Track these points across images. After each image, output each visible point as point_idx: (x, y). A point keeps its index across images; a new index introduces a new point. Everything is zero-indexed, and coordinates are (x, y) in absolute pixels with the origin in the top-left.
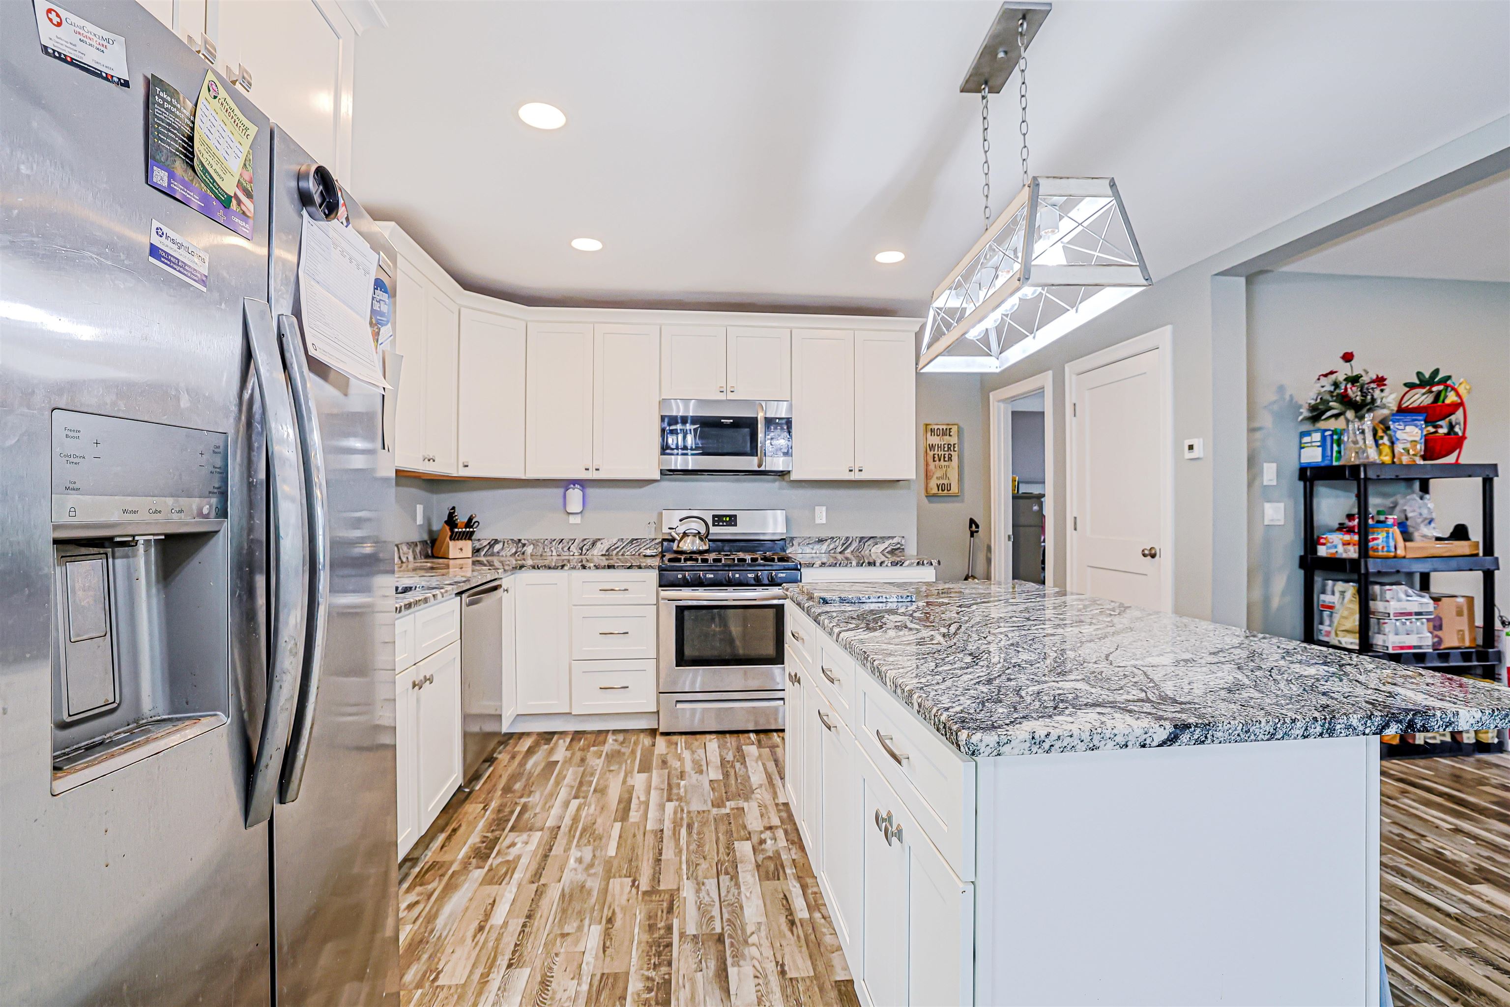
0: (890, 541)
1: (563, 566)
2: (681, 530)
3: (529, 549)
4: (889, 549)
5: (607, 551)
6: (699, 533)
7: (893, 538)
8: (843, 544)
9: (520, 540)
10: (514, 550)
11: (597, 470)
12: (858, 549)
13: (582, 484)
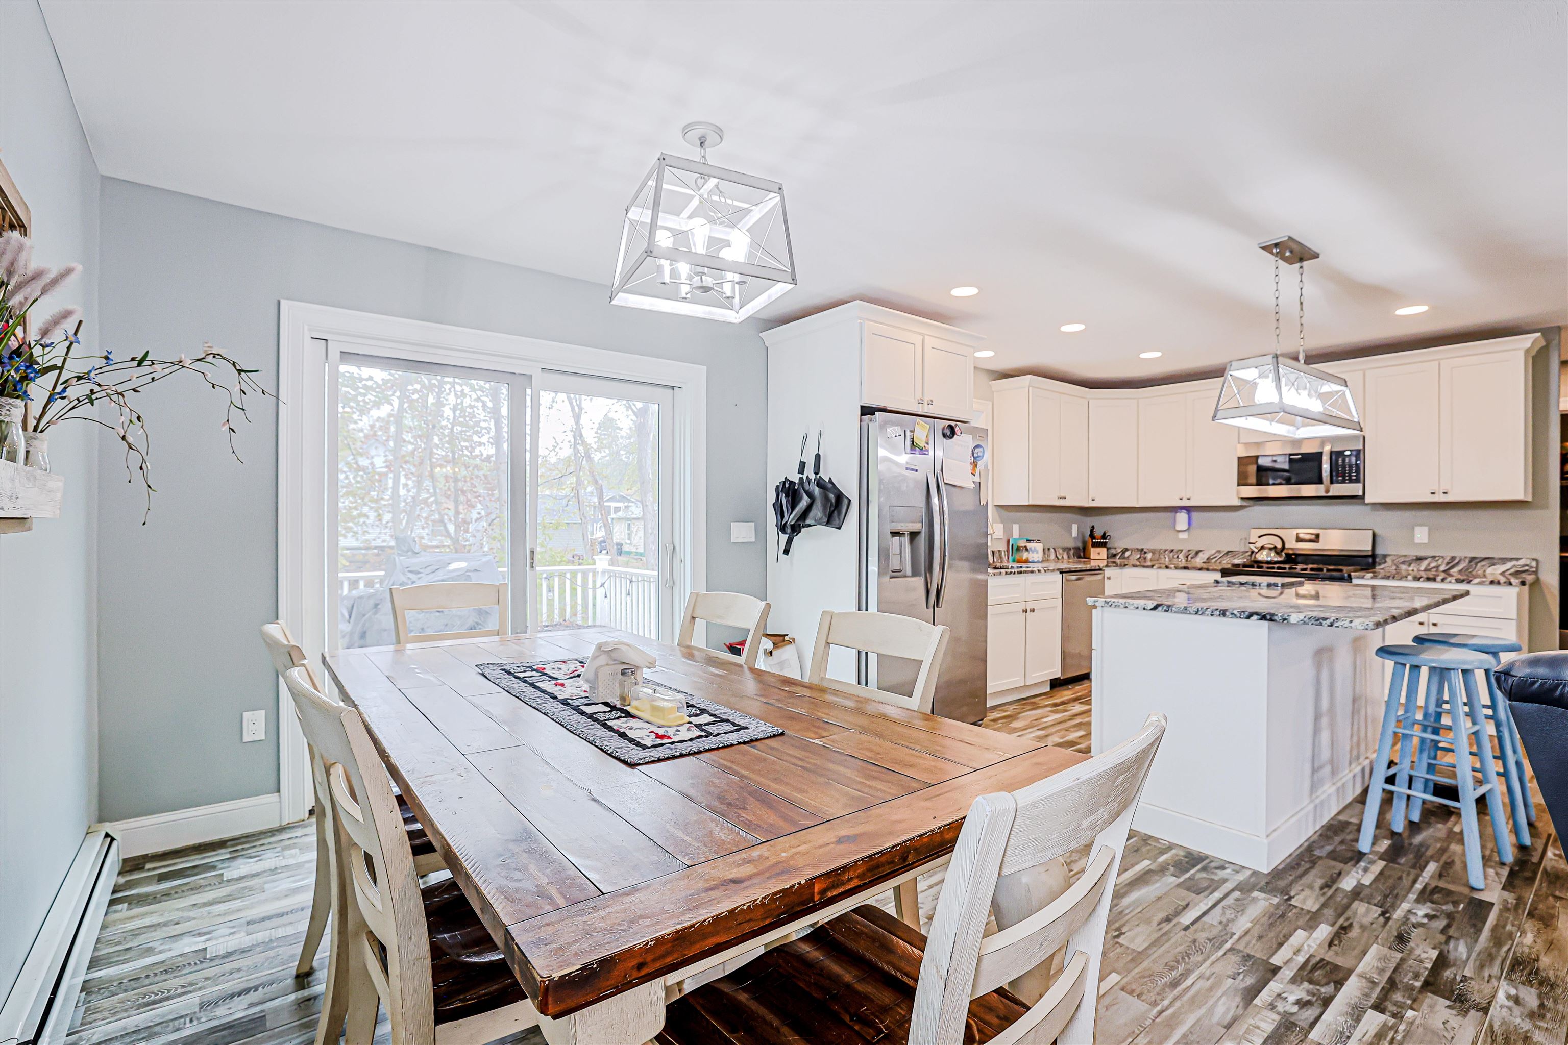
0: (1514, 563)
1: (1153, 566)
2: (1259, 545)
3: (1149, 556)
4: (1512, 571)
5: (1208, 559)
6: (1275, 547)
7: (1517, 559)
8: (1448, 563)
9: (1142, 549)
10: (1138, 556)
11: (1189, 499)
12: (1468, 569)
13: (1189, 509)
